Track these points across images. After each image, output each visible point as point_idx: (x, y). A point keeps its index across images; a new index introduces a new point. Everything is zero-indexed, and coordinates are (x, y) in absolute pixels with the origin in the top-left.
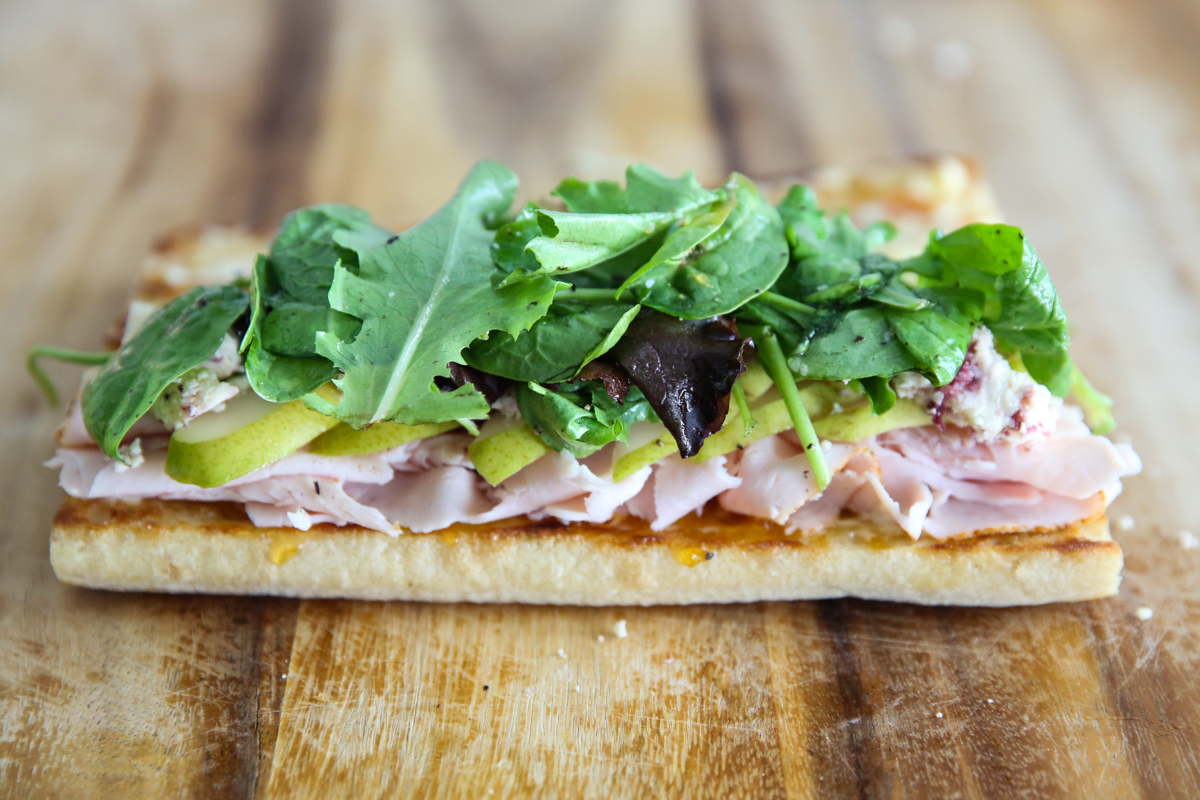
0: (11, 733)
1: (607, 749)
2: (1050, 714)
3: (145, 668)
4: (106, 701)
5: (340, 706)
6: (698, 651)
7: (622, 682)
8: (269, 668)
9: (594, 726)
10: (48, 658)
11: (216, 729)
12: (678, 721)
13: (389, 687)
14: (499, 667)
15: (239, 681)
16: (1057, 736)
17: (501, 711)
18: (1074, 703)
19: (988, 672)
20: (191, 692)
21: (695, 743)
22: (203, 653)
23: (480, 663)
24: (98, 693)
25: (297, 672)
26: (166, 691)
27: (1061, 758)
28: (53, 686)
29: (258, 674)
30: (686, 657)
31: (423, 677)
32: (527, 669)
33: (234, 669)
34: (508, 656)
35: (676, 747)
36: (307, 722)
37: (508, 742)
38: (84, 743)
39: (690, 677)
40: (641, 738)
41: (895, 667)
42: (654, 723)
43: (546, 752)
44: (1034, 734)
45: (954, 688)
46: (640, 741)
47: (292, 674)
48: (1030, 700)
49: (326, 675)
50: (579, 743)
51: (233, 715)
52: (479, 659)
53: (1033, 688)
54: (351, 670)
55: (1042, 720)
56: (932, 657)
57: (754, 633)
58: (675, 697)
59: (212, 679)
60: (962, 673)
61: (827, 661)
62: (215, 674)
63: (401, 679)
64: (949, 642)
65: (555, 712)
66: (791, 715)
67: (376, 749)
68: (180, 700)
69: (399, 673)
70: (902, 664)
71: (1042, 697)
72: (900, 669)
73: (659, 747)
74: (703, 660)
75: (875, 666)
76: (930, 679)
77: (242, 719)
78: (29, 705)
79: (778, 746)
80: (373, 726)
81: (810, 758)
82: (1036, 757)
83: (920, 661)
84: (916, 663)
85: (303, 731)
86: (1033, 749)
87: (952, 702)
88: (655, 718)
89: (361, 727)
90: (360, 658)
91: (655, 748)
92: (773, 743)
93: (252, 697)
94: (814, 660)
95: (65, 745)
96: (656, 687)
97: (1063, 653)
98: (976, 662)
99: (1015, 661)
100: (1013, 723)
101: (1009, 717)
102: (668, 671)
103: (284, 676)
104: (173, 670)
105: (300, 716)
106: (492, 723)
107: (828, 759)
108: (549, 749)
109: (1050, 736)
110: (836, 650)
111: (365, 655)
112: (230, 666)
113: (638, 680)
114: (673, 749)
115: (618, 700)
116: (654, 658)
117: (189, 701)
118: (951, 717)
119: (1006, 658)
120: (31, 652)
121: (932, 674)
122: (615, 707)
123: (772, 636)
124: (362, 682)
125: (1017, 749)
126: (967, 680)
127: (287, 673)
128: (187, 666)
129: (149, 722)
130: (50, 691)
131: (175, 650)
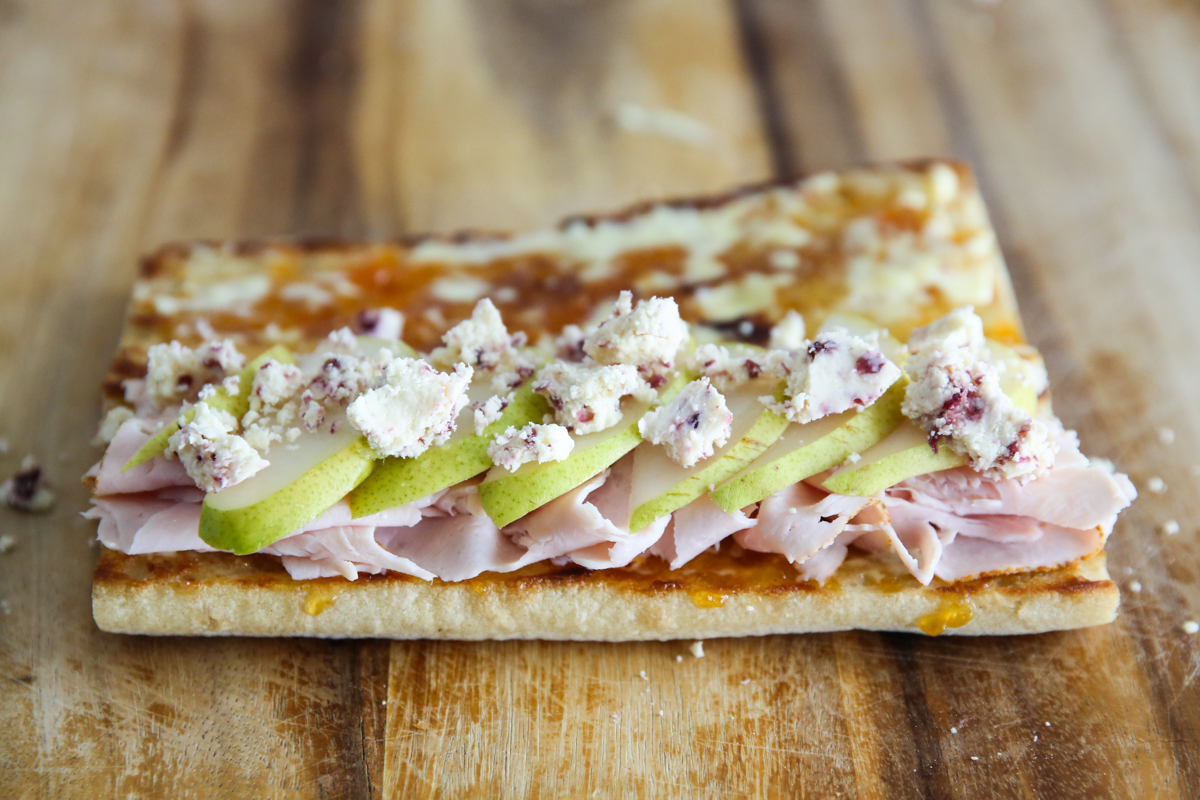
0: (134, 767)
1: (693, 776)
2: (1106, 736)
3: (251, 696)
4: (219, 731)
5: (439, 734)
6: (771, 671)
7: (702, 706)
8: (369, 693)
9: (679, 753)
10: (159, 685)
11: (326, 760)
12: (758, 747)
13: (484, 713)
14: (585, 690)
15: (342, 709)
16: (1113, 760)
17: (591, 737)
18: (1127, 724)
19: (1046, 691)
20: (298, 721)
21: (775, 770)
22: (305, 679)
23: (567, 686)
24: (210, 722)
25: (395, 697)
26: (275, 720)
27: (1117, 783)
28: (168, 715)
29: (359, 700)
30: (761, 678)
31: (515, 702)
32: (612, 692)
33: (335, 695)
34: (593, 678)
35: (758, 774)
36: (410, 751)
37: (600, 770)
38: (204, 777)
39: (765, 698)
40: (725, 765)
41: (959, 687)
42: (735, 749)
43: (636, 781)
44: (1091, 758)
45: (1014, 709)
46: (723, 769)
47: (391, 700)
48: (1086, 721)
49: (423, 701)
50: (666, 771)
51: (340, 745)
52: (566, 682)
53: (1089, 708)
54: (447, 694)
55: (1098, 742)
56: (993, 676)
57: (823, 651)
58: (753, 720)
59: (316, 706)
60: (1021, 692)
61: (894, 681)
62: (318, 701)
63: (494, 704)
64: (1007, 659)
65: (642, 738)
66: (862, 739)
67: (478, 780)
68: (289, 729)
69: (492, 698)
70: (965, 683)
71: (1096, 718)
72: (963, 689)
73: (741, 774)
74: (777, 681)
75: (939, 686)
76: (992, 699)
77: (349, 749)
78: (147, 736)
79: (853, 773)
80: (472, 755)
81: (883, 784)
82: (1094, 782)
83: (981, 680)
84: (978, 683)
85: (407, 761)
86: (1090, 774)
87: (1013, 723)
88: (736, 744)
89: (461, 757)
90: (453, 682)
91: (738, 776)
92: (848, 769)
93: (356, 726)
94: (882, 680)
95: (186, 779)
96: (734, 710)
97: (1115, 671)
98: (1034, 680)
99: (1070, 679)
100: (1071, 746)
101: (1067, 740)
102: (745, 693)
103: (384, 703)
104: (278, 697)
105: (403, 745)
106: (584, 750)
107: (899, 786)
108: (640, 777)
109: (1106, 759)
110: (901, 669)
111: (458, 679)
112: (332, 692)
113: (717, 703)
114: (755, 777)
115: (700, 725)
116: (730, 679)
117: (297, 729)
118: (1013, 740)
119: (1062, 676)
120: (142, 679)
121: (993, 694)
122: (698, 733)
123: (840, 654)
124: (458, 707)
125: (1074, 773)
126: (1026, 700)
127: (386, 699)
128: (291, 693)
129: (263, 753)
130: (165, 721)
131: (278, 675)
